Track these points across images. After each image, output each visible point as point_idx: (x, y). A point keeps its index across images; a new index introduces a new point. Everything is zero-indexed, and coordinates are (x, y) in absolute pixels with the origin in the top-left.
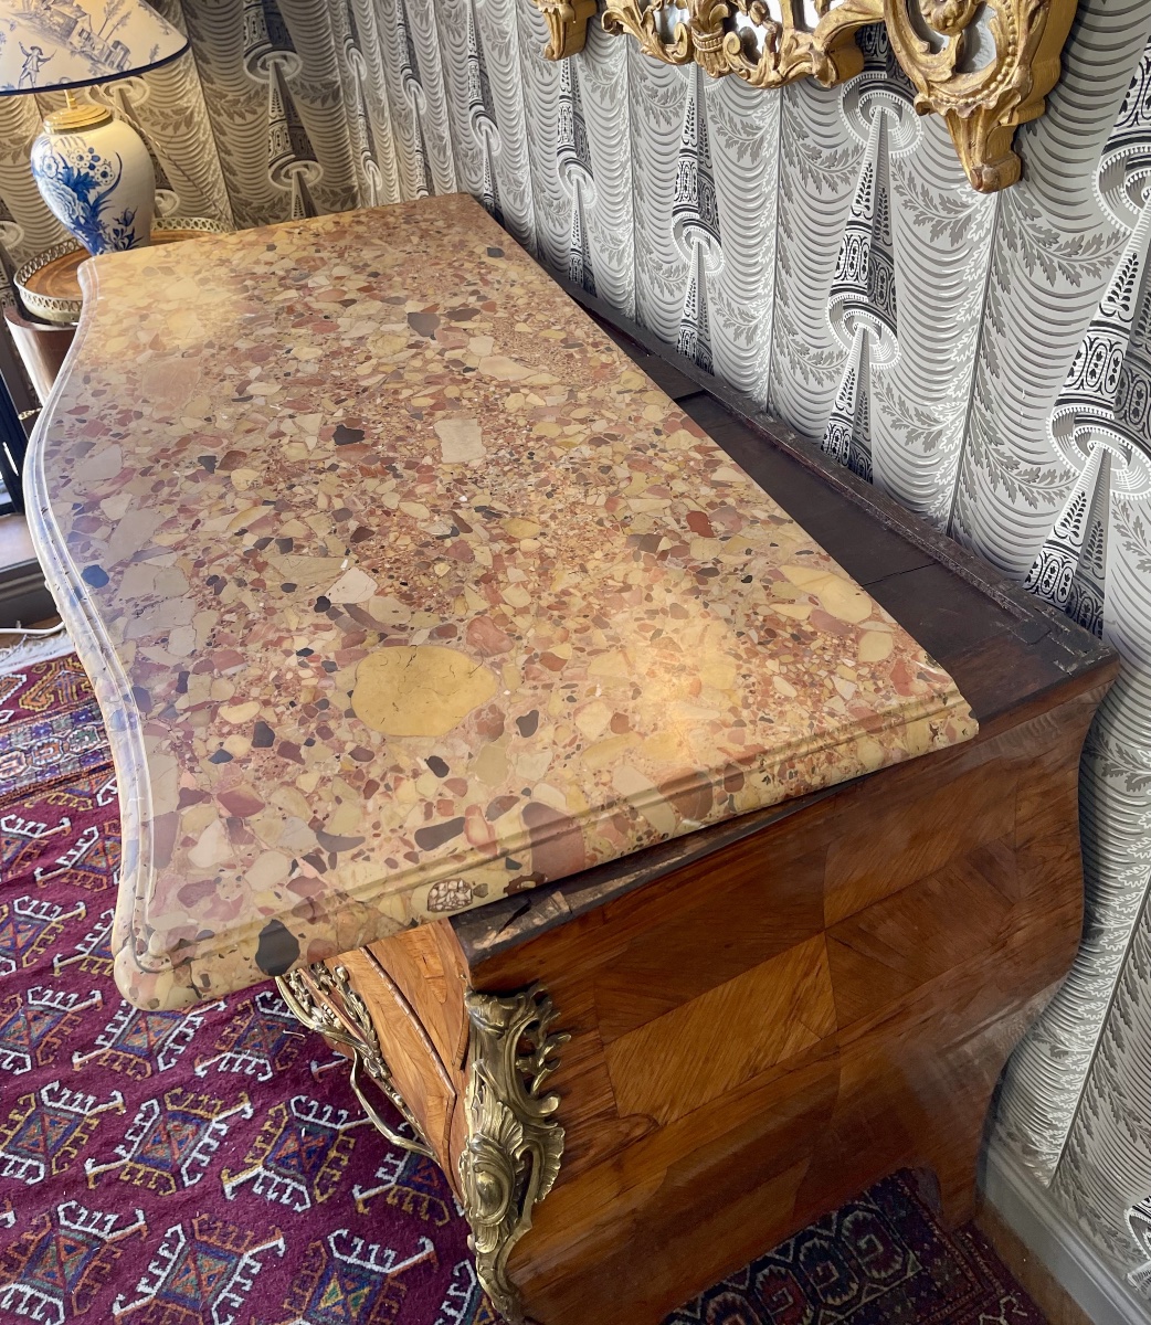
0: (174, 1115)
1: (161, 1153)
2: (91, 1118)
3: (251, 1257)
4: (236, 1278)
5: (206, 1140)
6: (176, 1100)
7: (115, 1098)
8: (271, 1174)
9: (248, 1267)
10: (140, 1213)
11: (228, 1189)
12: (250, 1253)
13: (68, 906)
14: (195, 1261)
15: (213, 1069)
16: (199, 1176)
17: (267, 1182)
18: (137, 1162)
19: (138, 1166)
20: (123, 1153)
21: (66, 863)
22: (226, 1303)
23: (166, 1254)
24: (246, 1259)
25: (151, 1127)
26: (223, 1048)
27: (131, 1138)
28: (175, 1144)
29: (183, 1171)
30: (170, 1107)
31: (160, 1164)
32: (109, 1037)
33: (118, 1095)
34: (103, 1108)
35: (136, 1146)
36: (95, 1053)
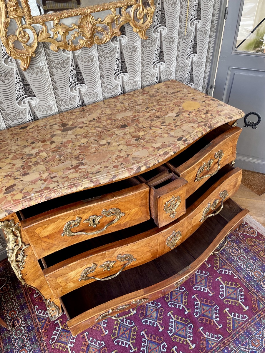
0: (171, 298)
1: (179, 298)
2: (175, 318)
4: (200, 274)
6: (167, 299)
7: (169, 315)
10: (193, 297)
14: (199, 282)
16: (183, 287)
18: (182, 302)
19: (183, 302)
20: (181, 307)
22: (204, 274)
23: (199, 289)
25: (174, 302)
27: (178, 306)
28: (178, 295)
29: (182, 291)
30: (169, 300)
31: (182, 297)
32: (154, 323)
33: (168, 314)
34: (172, 316)
35: (179, 304)
36: (159, 325)
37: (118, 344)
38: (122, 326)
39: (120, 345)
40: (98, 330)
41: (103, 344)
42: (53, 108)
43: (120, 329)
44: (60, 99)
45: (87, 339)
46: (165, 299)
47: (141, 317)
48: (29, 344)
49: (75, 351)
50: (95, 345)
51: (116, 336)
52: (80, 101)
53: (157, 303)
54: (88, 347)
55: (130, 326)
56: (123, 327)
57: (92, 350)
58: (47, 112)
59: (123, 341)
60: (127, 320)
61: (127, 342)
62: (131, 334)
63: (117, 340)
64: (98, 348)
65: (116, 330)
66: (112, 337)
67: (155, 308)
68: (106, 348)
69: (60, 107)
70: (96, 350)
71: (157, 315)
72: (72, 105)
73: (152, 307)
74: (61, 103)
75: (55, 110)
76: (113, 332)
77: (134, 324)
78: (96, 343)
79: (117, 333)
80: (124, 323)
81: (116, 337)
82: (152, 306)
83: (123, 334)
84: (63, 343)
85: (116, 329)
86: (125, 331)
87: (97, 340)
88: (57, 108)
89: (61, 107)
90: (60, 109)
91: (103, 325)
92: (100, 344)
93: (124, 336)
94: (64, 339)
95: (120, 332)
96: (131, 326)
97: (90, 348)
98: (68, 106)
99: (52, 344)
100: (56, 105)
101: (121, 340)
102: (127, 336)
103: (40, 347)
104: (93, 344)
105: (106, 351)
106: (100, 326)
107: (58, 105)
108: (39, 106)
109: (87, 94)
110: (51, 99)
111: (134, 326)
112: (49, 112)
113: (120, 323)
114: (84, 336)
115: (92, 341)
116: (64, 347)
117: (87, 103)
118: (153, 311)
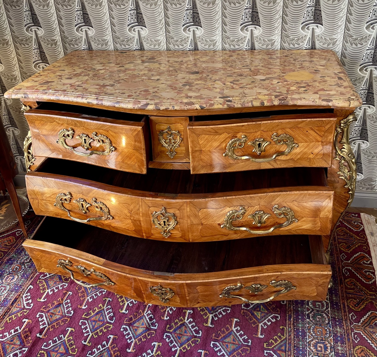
0: (175, 330)
1: (185, 338)
2: (156, 353)
3: (235, 328)
4: (238, 334)
5: (190, 326)
6: (170, 328)
7: (154, 345)
8: (214, 314)
9: (237, 330)
10: (199, 351)
11: (211, 326)
12: (233, 328)
13: (64, 332)
14: (225, 343)
15: (169, 315)
16: (200, 332)
17: (216, 316)
18: (182, 346)
19: (184, 346)
20: (176, 349)
21: (45, 326)
22: (244, 340)
23: (217, 349)
24: (234, 330)
25: (173, 338)
26: (164, 310)
27: (172, 345)
28: (185, 334)
29: (195, 335)
30: (171, 331)
31: (188, 340)
32: (130, 338)
33: (154, 343)
34: (155, 349)
35: (176, 344)
36: (133, 344)
37: (81, 326)
38: (102, 313)
39: (82, 329)
40: (81, 298)
41: (71, 314)
42: (162, 44)
43: (97, 314)
44: (170, 36)
45: (65, 298)
46: (168, 326)
47: (126, 321)
48: (27, 265)
49: (47, 299)
50: (65, 308)
51: (88, 317)
52: (193, 45)
53: (156, 323)
54: (59, 305)
55: (108, 319)
56: (102, 315)
57: (58, 311)
58: (154, 46)
59: (88, 327)
60: (112, 312)
61: (89, 331)
62: (101, 328)
63: (84, 321)
64: (64, 313)
65: (93, 313)
66: (84, 315)
67: (147, 324)
68: (69, 319)
69: (169, 44)
70: (61, 314)
71: (142, 333)
72: (183, 47)
73: (145, 321)
74: (171, 40)
75: (163, 47)
76: (90, 312)
77: (112, 322)
78: (68, 308)
79: (92, 315)
80: (106, 313)
81: (86, 318)
82: (147, 321)
83: (94, 321)
84: (48, 285)
85: (94, 311)
86: (99, 321)
87: (71, 306)
88: (165, 45)
89: (170, 46)
90: (169, 47)
91: (89, 299)
92: (69, 312)
93: (93, 323)
94: (51, 283)
95: (94, 318)
96: (109, 321)
97: (59, 308)
98: (179, 47)
99: (40, 279)
100: (165, 42)
101: (87, 324)
102: (96, 327)
103: (31, 274)
104: (65, 307)
105: (67, 322)
106: (86, 297)
107: (167, 43)
108: (148, 38)
109: (202, 39)
110: (161, 34)
111: (110, 323)
112: (157, 47)
113: (104, 309)
114: (66, 293)
115: (67, 304)
116: (44, 289)
117: (201, 49)
118: (143, 326)
